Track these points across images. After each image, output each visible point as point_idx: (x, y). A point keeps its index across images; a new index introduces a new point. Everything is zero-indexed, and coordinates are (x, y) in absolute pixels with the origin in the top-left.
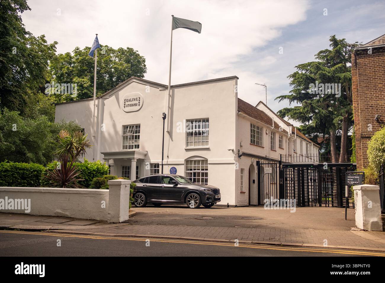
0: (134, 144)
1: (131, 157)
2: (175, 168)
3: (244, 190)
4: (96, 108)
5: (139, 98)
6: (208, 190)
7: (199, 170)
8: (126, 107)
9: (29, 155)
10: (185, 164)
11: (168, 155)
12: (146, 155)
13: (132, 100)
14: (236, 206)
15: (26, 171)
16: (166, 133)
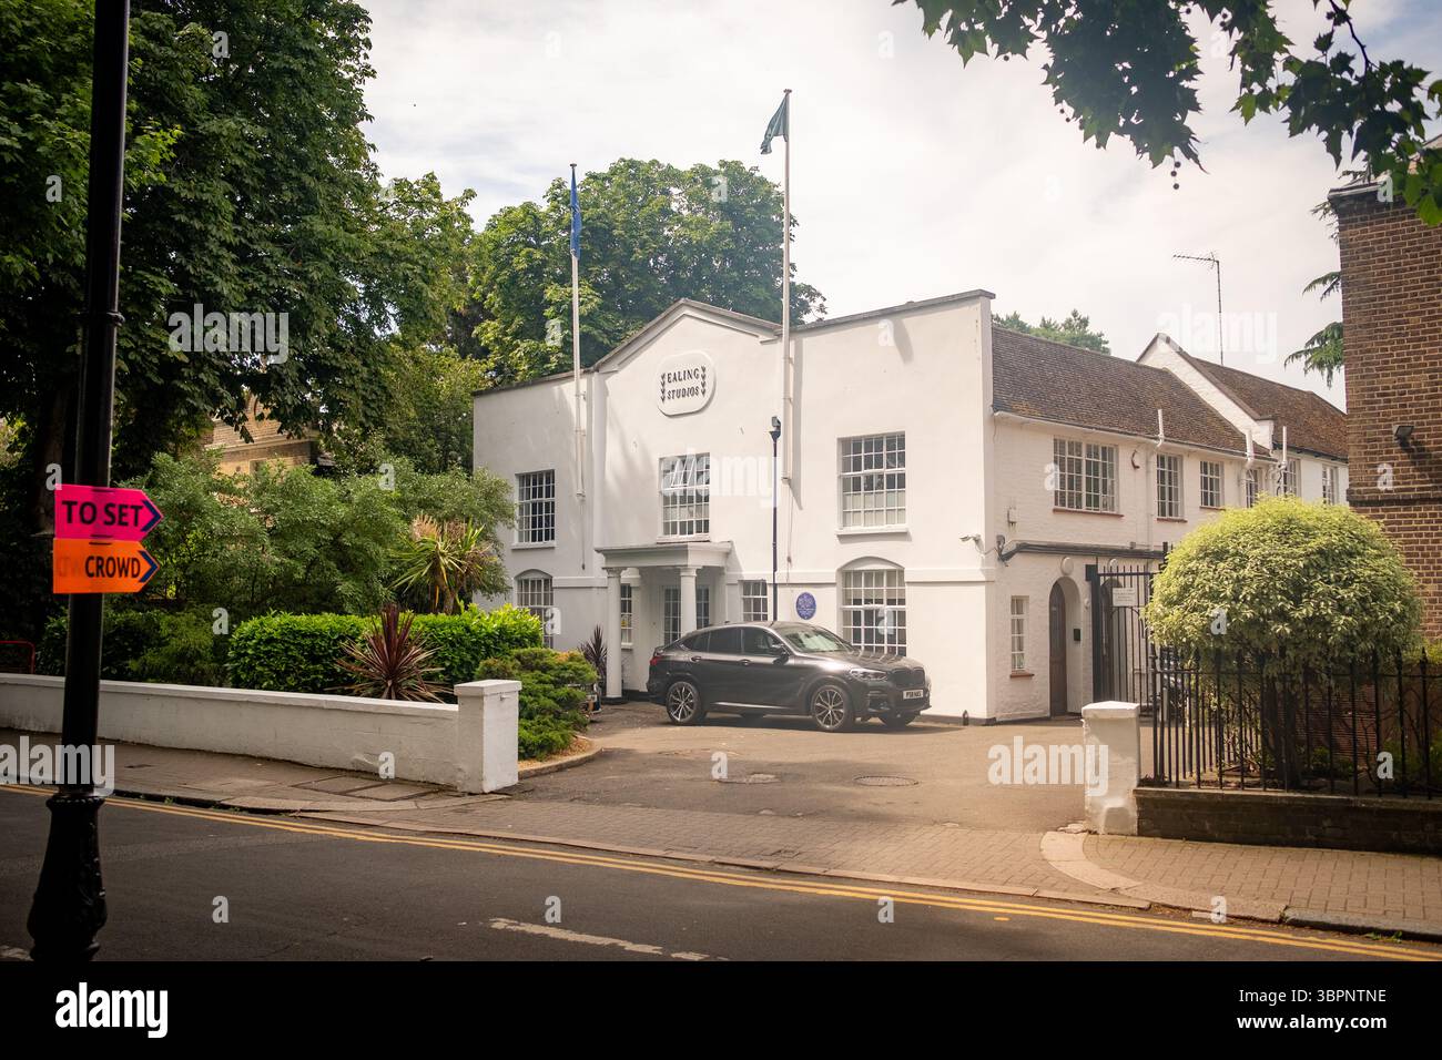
0: (694, 519)
1: (678, 562)
2: (809, 596)
3: (1028, 667)
4: (584, 405)
5: (704, 370)
6: (876, 675)
7: (880, 601)
8: (666, 399)
9: (346, 587)
10: (840, 584)
11: (789, 553)
12: (727, 554)
13: (682, 376)
14: (991, 722)
15: (318, 641)
16: (779, 482)
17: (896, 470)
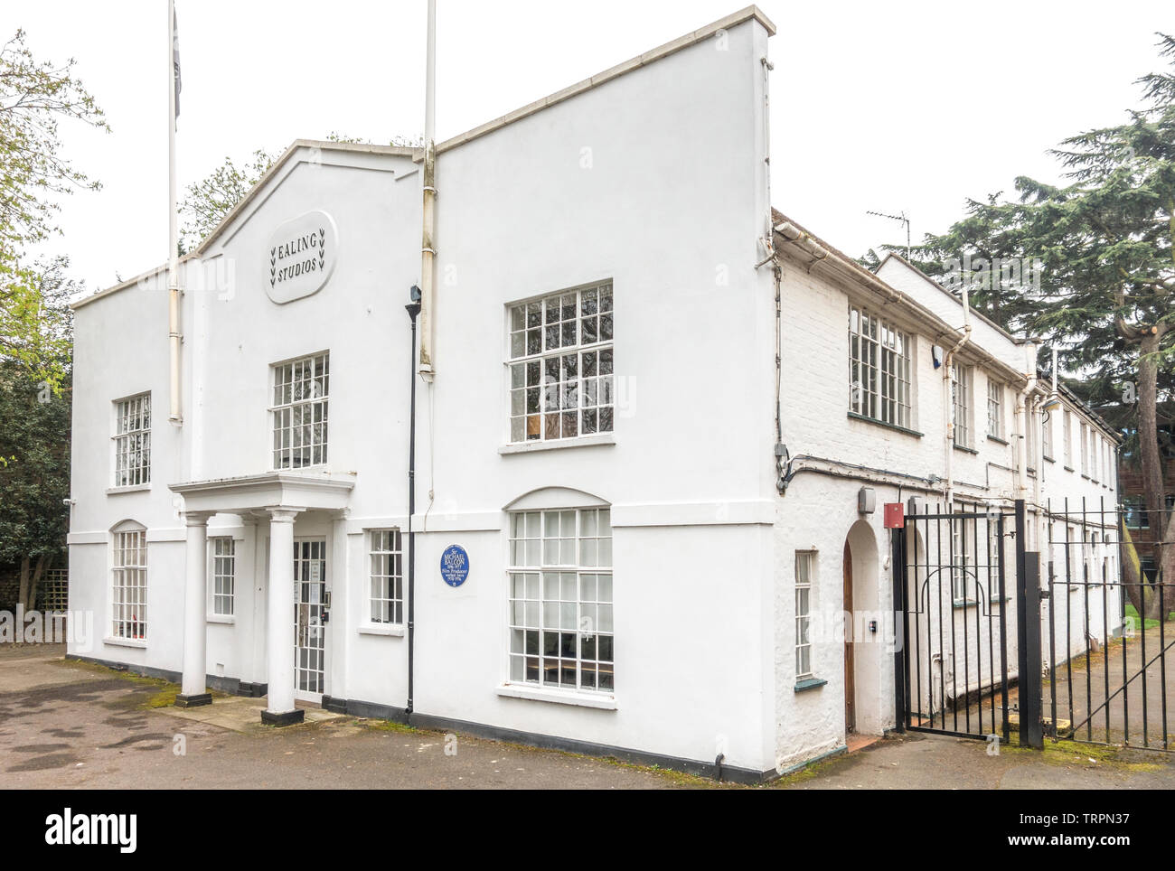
0: (310, 446)
2: (460, 551)
3: (818, 670)
5: (322, 233)
7: (569, 558)
8: (277, 282)
10: (506, 531)
11: (433, 487)
12: (348, 491)
13: (295, 248)
16: (420, 381)
17: (598, 345)
